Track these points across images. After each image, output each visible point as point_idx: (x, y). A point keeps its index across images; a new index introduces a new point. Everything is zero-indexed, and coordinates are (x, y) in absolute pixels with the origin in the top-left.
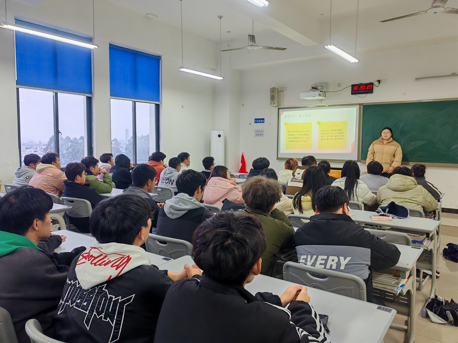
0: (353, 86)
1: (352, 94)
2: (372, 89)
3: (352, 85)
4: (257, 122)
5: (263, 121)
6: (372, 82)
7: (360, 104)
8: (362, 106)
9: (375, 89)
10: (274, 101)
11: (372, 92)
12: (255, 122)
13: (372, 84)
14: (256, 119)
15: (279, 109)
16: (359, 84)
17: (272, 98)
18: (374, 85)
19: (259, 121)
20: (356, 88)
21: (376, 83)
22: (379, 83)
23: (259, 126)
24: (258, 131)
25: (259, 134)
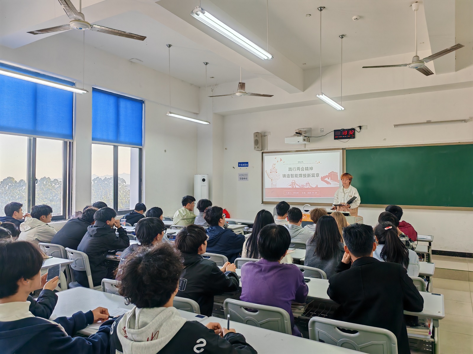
1: (335, 139)
2: (354, 134)
3: (334, 130)
5: (247, 164)
6: (353, 127)
7: (343, 149)
8: (345, 151)
9: (357, 134)
10: (258, 146)
11: (354, 138)
12: (239, 166)
13: (353, 130)
14: (239, 163)
15: (263, 153)
16: (341, 130)
17: (256, 142)
18: (355, 131)
19: (243, 165)
20: (339, 133)
21: (358, 129)
22: (360, 129)
23: (243, 170)
24: (242, 175)
25: (243, 178)
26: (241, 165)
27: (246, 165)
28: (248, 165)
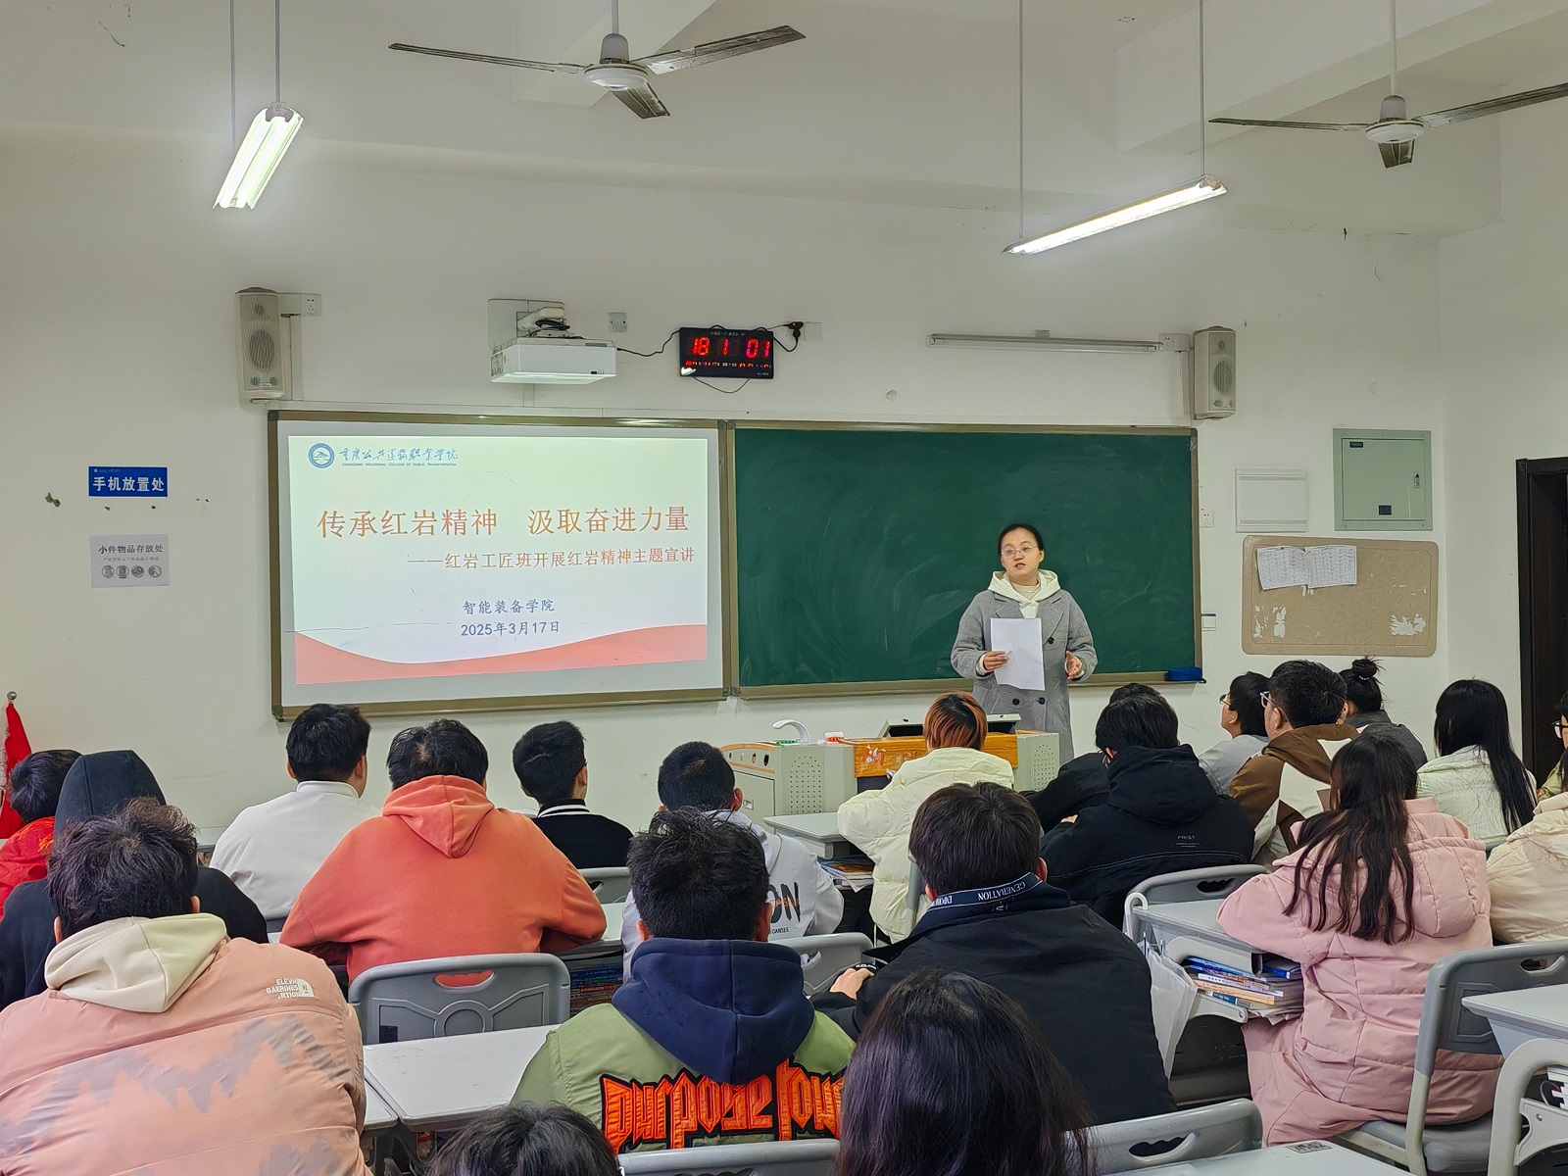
0: (687, 336)
1: (683, 371)
2: (770, 360)
3: (682, 329)
4: (106, 492)
5: (157, 483)
6: (768, 326)
7: (721, 425)
8: (731, 434)
9: (781, 359)
11: (771, 376)
12: (93, 492)
13: (765, 336)
14: (93, 472)
15: (274, 416)
16: (712, 329)
17: (260, 347)
18: (775, 344)
19: (129, 483)
20: (702, 346)
21: (783, 336)
22: (797, 335)
23: (129, 515)
24: (122, 549)
25: (130, 565)
26: (113, 483)
27: (150, 486)
28: (165, 487)
